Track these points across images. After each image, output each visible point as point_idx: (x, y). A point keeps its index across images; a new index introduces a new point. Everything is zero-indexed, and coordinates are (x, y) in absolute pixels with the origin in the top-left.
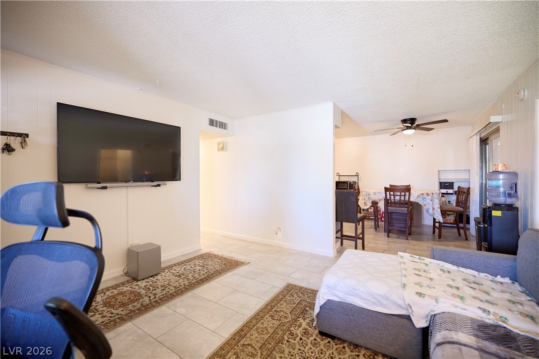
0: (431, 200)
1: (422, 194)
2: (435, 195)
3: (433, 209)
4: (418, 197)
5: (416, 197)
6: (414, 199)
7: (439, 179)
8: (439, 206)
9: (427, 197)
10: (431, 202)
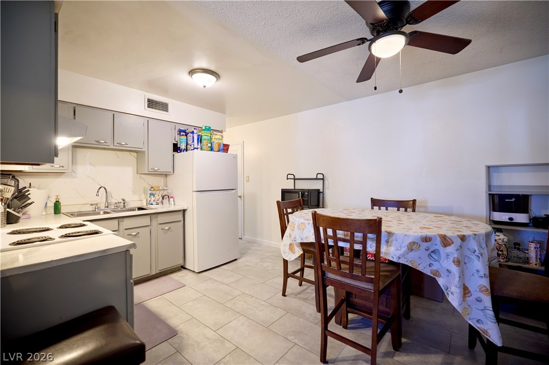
0: (458, 262)
1: (427, 239)
2: (473, 245)
3: (466, 291)
4: (412, 246)
5: (404, 249)
6: (399, 253)
7: (490, 187)
8: (485, 282)
9: (443, 251)
10: (454, 269)
